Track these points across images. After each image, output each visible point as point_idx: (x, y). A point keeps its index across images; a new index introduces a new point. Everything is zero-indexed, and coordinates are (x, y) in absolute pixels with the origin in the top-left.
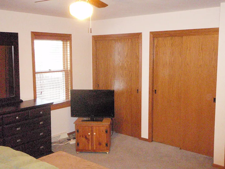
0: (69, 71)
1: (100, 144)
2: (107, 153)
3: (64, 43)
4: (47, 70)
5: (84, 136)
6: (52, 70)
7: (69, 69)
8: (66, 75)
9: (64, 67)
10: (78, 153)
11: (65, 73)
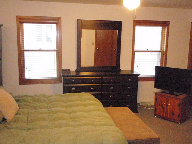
0: (164, 52)
1: (173, 114)
2: (179, 124)
3: (163, 29)
4: (146, 50)
5: (161, 105)
6: (150, 50)
7: (165, 50)
8: (161, 55)
9: (161, 48)
10: (156, 117)
11: (161, 53)
